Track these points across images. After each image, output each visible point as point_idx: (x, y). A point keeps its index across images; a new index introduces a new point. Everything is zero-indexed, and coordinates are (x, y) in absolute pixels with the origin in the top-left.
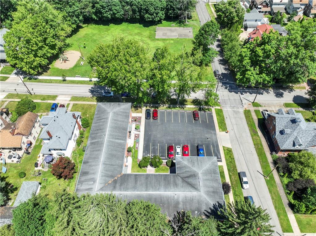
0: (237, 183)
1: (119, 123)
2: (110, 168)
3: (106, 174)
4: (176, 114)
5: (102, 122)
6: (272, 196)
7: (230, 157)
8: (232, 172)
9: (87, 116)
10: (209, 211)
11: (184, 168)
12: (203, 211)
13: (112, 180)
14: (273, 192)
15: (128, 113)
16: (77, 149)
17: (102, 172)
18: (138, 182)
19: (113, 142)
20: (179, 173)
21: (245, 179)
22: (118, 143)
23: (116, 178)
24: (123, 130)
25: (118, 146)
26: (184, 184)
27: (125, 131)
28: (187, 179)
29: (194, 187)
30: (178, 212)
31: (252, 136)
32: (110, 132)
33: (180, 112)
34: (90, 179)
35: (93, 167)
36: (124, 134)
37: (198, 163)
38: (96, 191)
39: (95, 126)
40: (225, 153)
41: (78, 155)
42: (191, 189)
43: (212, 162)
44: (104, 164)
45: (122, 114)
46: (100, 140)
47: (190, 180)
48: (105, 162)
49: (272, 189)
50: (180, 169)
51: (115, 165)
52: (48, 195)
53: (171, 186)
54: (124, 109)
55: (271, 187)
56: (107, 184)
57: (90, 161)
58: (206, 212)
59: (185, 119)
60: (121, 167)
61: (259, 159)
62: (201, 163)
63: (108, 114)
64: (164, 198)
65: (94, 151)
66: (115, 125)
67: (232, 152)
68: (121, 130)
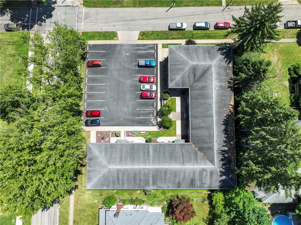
0: (180, 34)
1: (124, 155)
2: (187, 157)
3: (194, 159)
4: (91, 88)
5: (123, 177)
6: (191, 5)
7: (151, 35)
8: (169, 36)
9: (96, 201)
10: (226, 59)
11: (184, 79)
12: (226, 65)
13: (199, 152)
14: (188, 4)
15: (106, 146)
16: (148, 202)
17: (194, 164)
18: (201, 125)
19: (154, 159)
20: (189, 85)
21: (179, 25)
22: (154, 153)
23: (197, 149)
24: (135, 149)
25: (158, 152)
26: (202, 80)
27: (135, 147)
28: (197, 78)
29: (206, 71)
30: (228, 87)
31: (123, 6)
32: (141, 164)
33: (87, 83)
34: (200, 175)
35: (187, 175)
36: (140, 147)
37: (178, 64)
38: (214, 167)
39: (129, 184)
40: (147, 39)
41: (156, 199)
42: (209, 73)
43: (177, 50)
44: (183, 164)
45: (109, 153)
46: (151, 175)
47: (198, 74)
48: (180, 163)
49: (184, 3)
50: (184, 83)
51: (182, 152)
52: (203, 219)
53: (206, 93)
54: (100, 152)
55: (183, 3)
56: (205, 157)
57: (177, 181)
58: (227, 63)
59: (100, 78)
60: (183, 145)
61: (152, 6)
62: (177, 61)
63: (111, 171)
64: (218, 99)
65: (166, 178)
66: (129, 159)
67: (146, 32)
68: (135, 151)
